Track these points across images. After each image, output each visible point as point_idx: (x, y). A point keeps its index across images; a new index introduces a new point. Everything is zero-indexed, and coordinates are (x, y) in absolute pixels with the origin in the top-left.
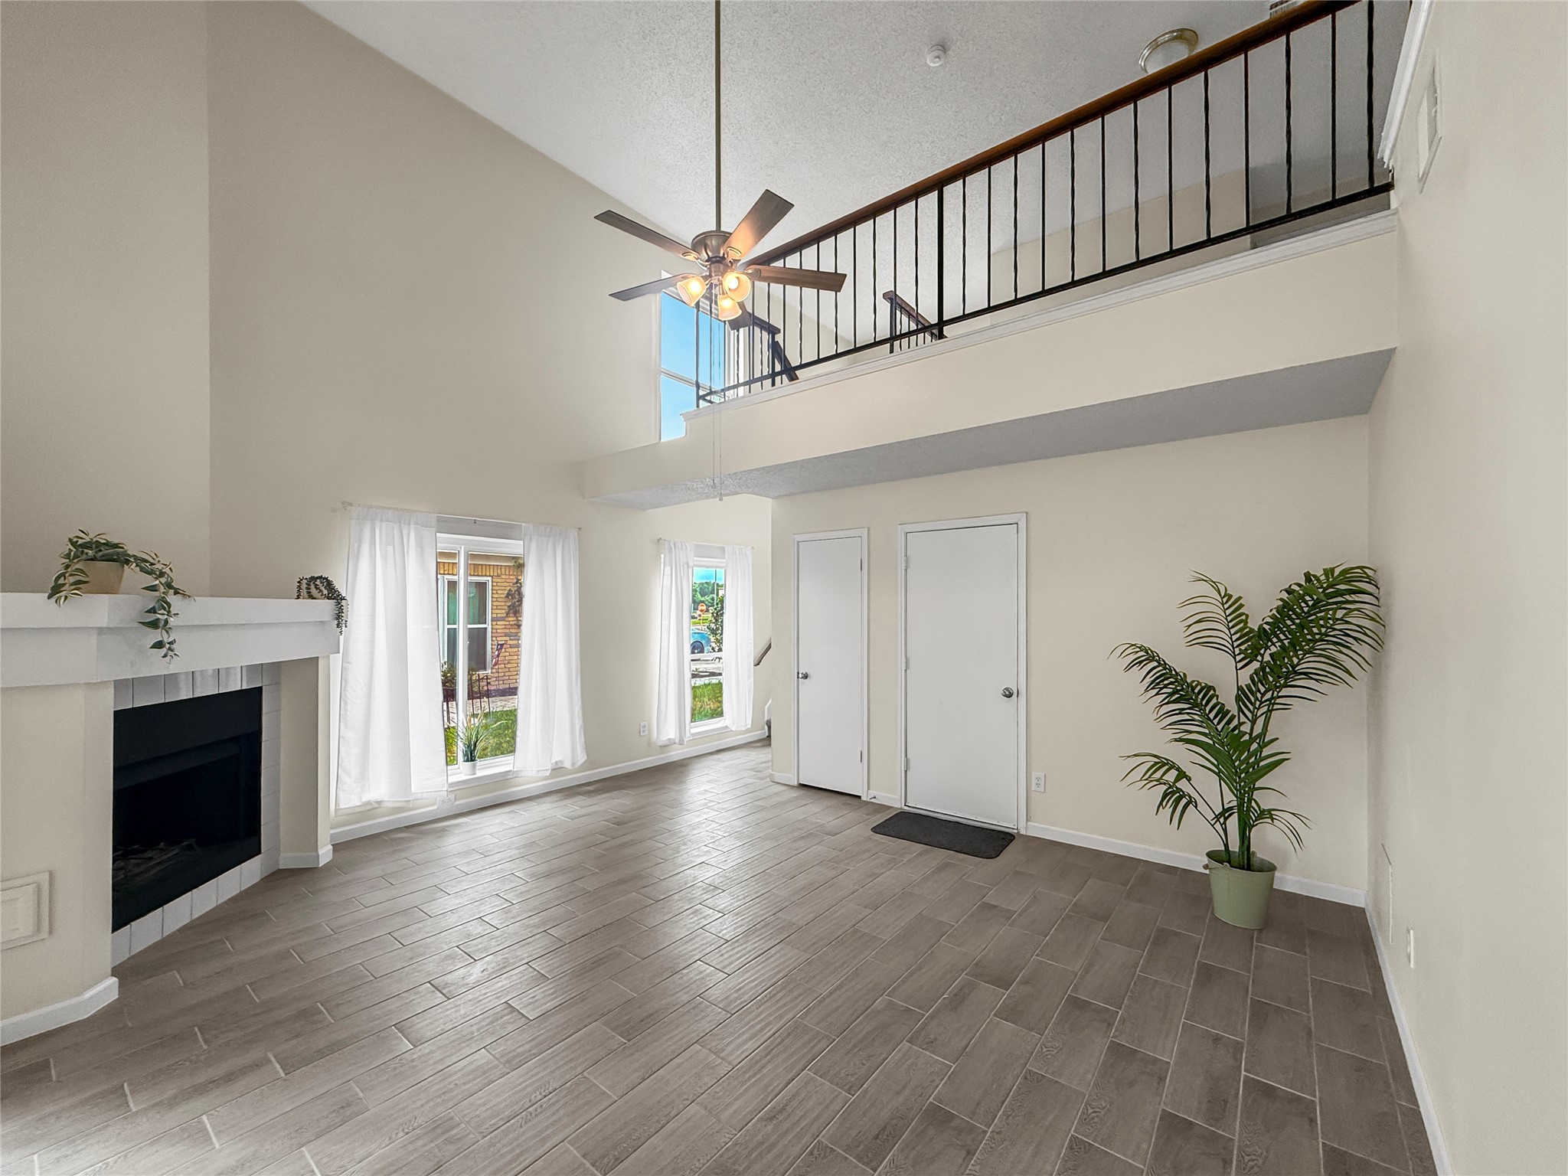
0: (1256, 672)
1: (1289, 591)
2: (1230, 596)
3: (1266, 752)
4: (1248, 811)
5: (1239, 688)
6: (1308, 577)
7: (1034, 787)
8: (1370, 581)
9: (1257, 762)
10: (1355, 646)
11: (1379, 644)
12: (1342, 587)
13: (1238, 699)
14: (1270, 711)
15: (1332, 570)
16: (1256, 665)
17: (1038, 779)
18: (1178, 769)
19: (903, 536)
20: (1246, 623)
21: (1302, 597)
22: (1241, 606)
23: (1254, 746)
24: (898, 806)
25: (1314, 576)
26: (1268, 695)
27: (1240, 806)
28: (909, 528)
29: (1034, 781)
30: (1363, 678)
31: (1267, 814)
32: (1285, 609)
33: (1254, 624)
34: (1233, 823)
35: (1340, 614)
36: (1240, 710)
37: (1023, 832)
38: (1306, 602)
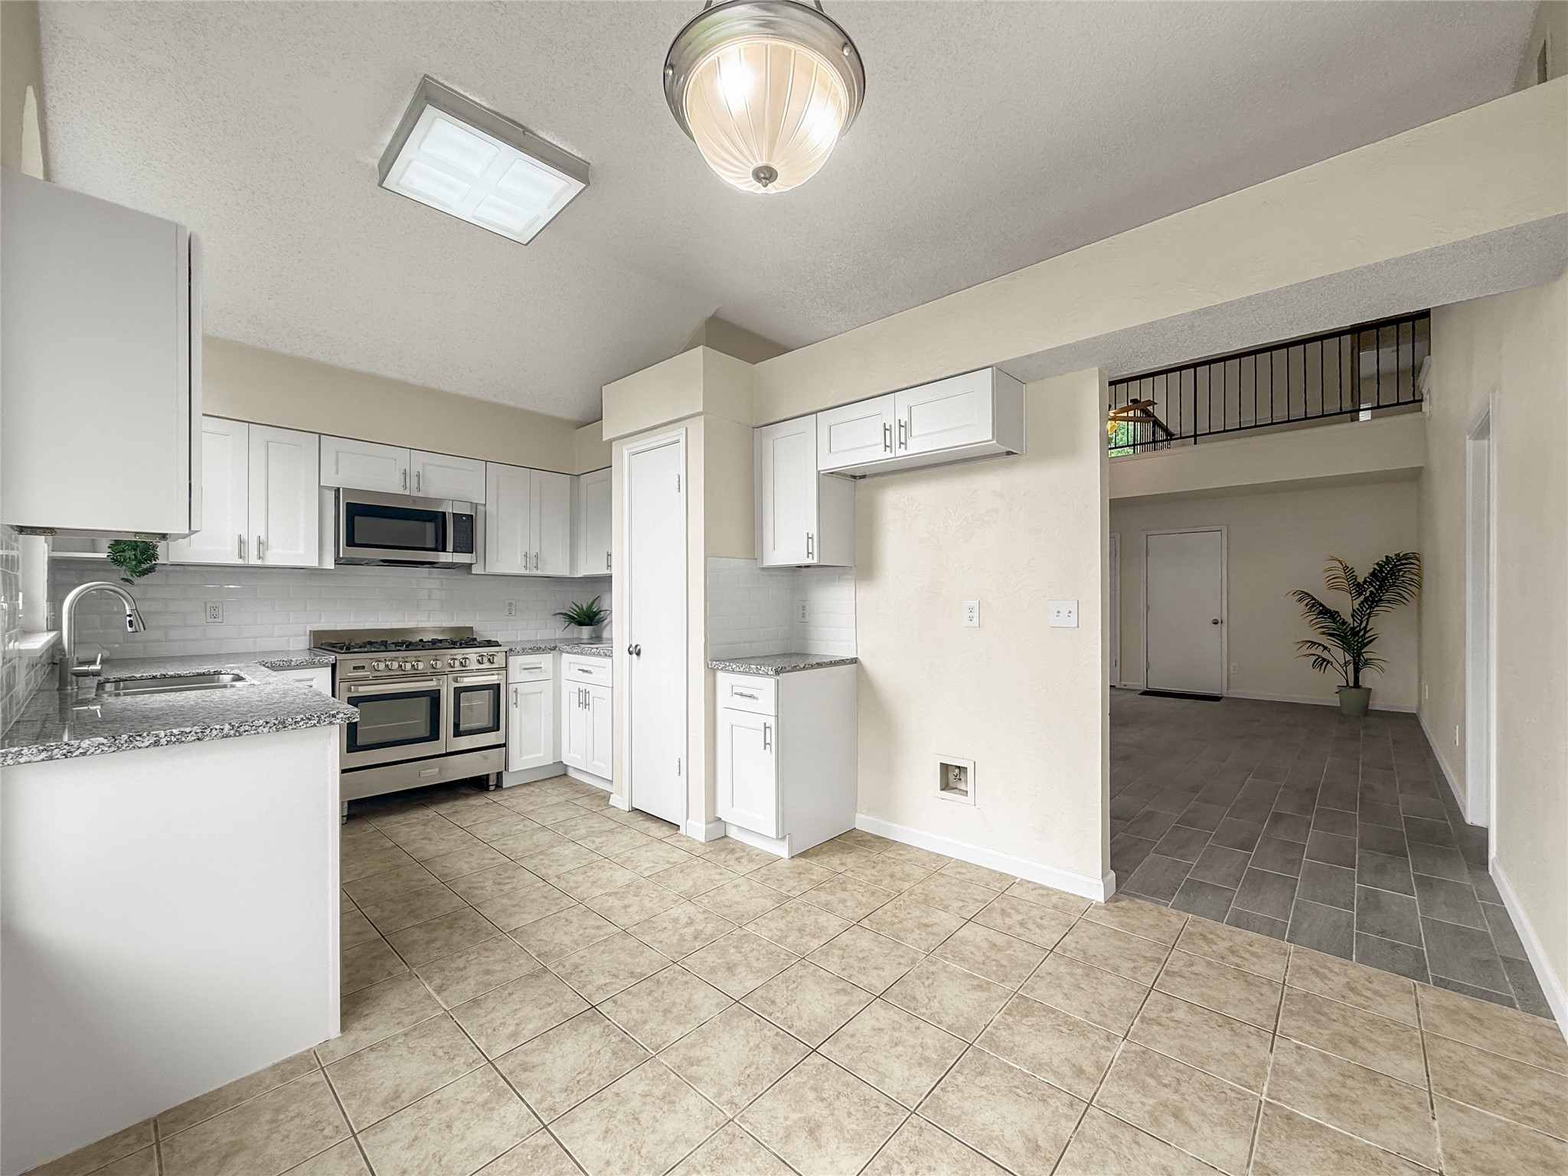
0: (1362, 602)
1: (1377, 564)
2: (1348, 567)
3: (1367, 635)
4: (1359, 662)
5: (1354, 610)
6: (1387, 557)
7: (1232, 671)
8: (1418, 560)
9: (1363, 641)
10: (1409, 587)
11: (1420, 586)
12: (1404, 562)
13: (1353, 616)
14: (1369, 617)
15: (1399, 554)
16: (1362, 597)
17: (1234, 667)
18: (1323, 646)
19: (1145, 537)
20: (1356, 579)
21: (1384, 566)
22: (1354, 572)
23: (1362, 633)
24: (1142, 688)
25: (1391, 558)
26: (1368, 611)
27: (1354, 660)
28: (1148, 533)
29: (1232, 668)
30: (1413, 601)
31: (1367, 662)
32: (1373, 574)
33: (1361, 580)
34: (1351, 667)
35: (1401, 573)
36: (1354, 620)
37: (1225, 695)
38: (1386, 569)
